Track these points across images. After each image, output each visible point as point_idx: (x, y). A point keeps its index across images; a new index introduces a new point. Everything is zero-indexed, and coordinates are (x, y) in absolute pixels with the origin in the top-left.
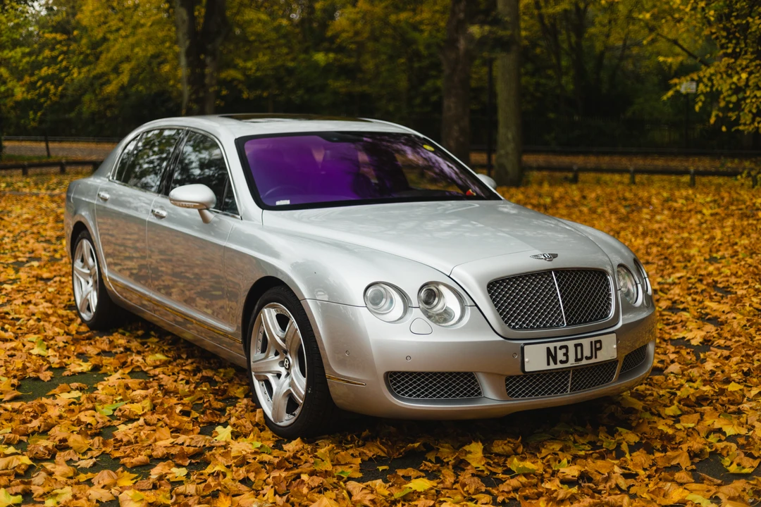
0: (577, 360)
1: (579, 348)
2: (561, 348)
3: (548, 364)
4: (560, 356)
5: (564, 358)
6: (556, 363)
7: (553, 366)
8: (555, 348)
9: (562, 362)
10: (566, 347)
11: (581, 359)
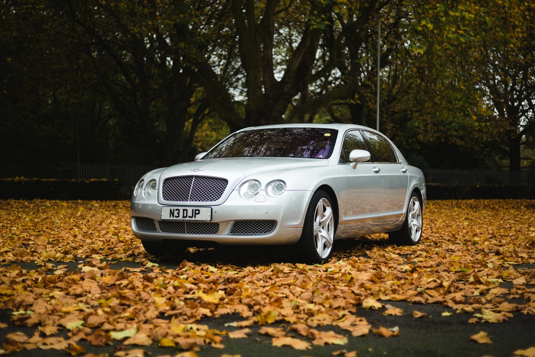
0: (183, 217)
1: (185, 212)
2: (176, 210)
3: (170, 217)
4: (176, 214)
5: (177, 215)
6: (173, 217)
7: (172, 218)
8: (174, 210)
9: (176, 217)
10: (179, 210)
11: (186, 217)
